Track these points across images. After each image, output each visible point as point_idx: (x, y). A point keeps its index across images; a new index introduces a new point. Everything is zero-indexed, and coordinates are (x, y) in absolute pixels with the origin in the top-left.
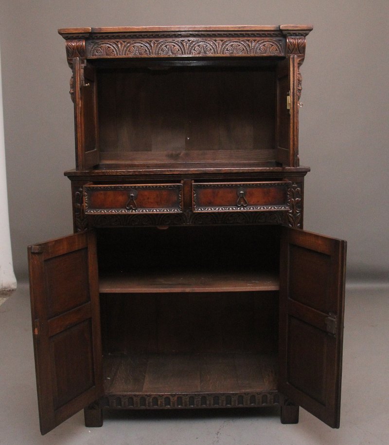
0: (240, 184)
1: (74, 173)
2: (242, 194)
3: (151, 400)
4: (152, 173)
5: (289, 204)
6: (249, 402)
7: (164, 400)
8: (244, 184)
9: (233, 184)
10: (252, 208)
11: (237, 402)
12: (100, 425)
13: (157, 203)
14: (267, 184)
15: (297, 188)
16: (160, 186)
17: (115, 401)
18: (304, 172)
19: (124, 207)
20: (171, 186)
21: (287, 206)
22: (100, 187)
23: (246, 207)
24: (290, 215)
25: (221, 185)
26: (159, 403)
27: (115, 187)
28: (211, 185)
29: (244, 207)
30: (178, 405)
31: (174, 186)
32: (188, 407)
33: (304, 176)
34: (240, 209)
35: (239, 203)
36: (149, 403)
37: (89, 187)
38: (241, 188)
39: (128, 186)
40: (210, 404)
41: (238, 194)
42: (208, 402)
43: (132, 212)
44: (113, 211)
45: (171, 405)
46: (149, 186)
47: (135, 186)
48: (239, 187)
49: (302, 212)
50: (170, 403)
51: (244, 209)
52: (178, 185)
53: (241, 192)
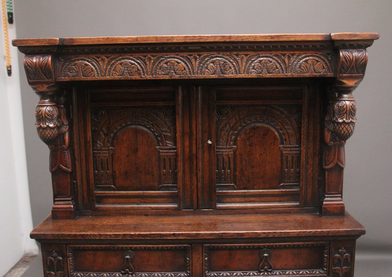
0: (264, 246)
2: (266, 257)
4: (149, 238)
8: (269, 246)
9: (255, 246)
10: (278, 274)
13: (159, 266)
14: (299, 245)
16: (162, 247)
19: (118, 270)
20: (175, 247)
21: (323, 270)
22: (88, 247)
25: (240, 246)
27: (106, 247)
28: (226, 247)
31: (180, 247)
34: (263, 274)
35: (262, 267)
37: (75, 247)
38: (265, 249)
39: (122, 247)
41: (261, 257)
43: (128, 276)
46: (149, 247)
47: (131, 247)
48: (262, 249)
52: (185, 247)
53: (266, 255)
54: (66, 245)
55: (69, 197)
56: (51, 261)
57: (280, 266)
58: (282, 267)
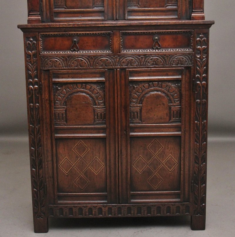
0: (155, 32)
1: (26, 25)
2: (157, 39)
3: (87, 210)
4: (88, 26)
5: (191, 47)
6: (165, 212)
7: (97, 210)
8: (158, 32)
9: (150, 32)
10: (164, 50)
11: (156, 212)
12: (46, 231)
13: (94, 46)
14: (176, 32)
15: (203, 37)
16: (96, 33)
17: (58, 211)
18: (209, 25)
19: (69, 49)
20: (103, 33)
21: (191, 48)
22: (51, 34)
23: (159, 49)
24: (198, 59)
25: (141, 32)
26: (93, 213)
27: (62, 34)
28: (133, 32)
29: (158, 49)
30: (109, 214)
31: (106, 33)
32: (116, 216)
33: (209, 28)
34: (155, 51)
35: (155, 46)
36: (85, 212)
37: (43, 34)
38: (156, 35)
39: (72, 34)
40: (134, 213)
41: (154, 39)
42: (132, 212)
43: (75, 52)
44: (61, 52)
45: (103, 214)
46: (88, 33)
47: (77, 34)
48: (155, 34)
49: (207, 57)
50: (102, 213)
51: (158, 51)
52: (109, 33)
53: (156, 38)
54: (39, 33)
55: (38, 12)
56: (29, 43)
57: (165, 46)
58: (166, 46)
